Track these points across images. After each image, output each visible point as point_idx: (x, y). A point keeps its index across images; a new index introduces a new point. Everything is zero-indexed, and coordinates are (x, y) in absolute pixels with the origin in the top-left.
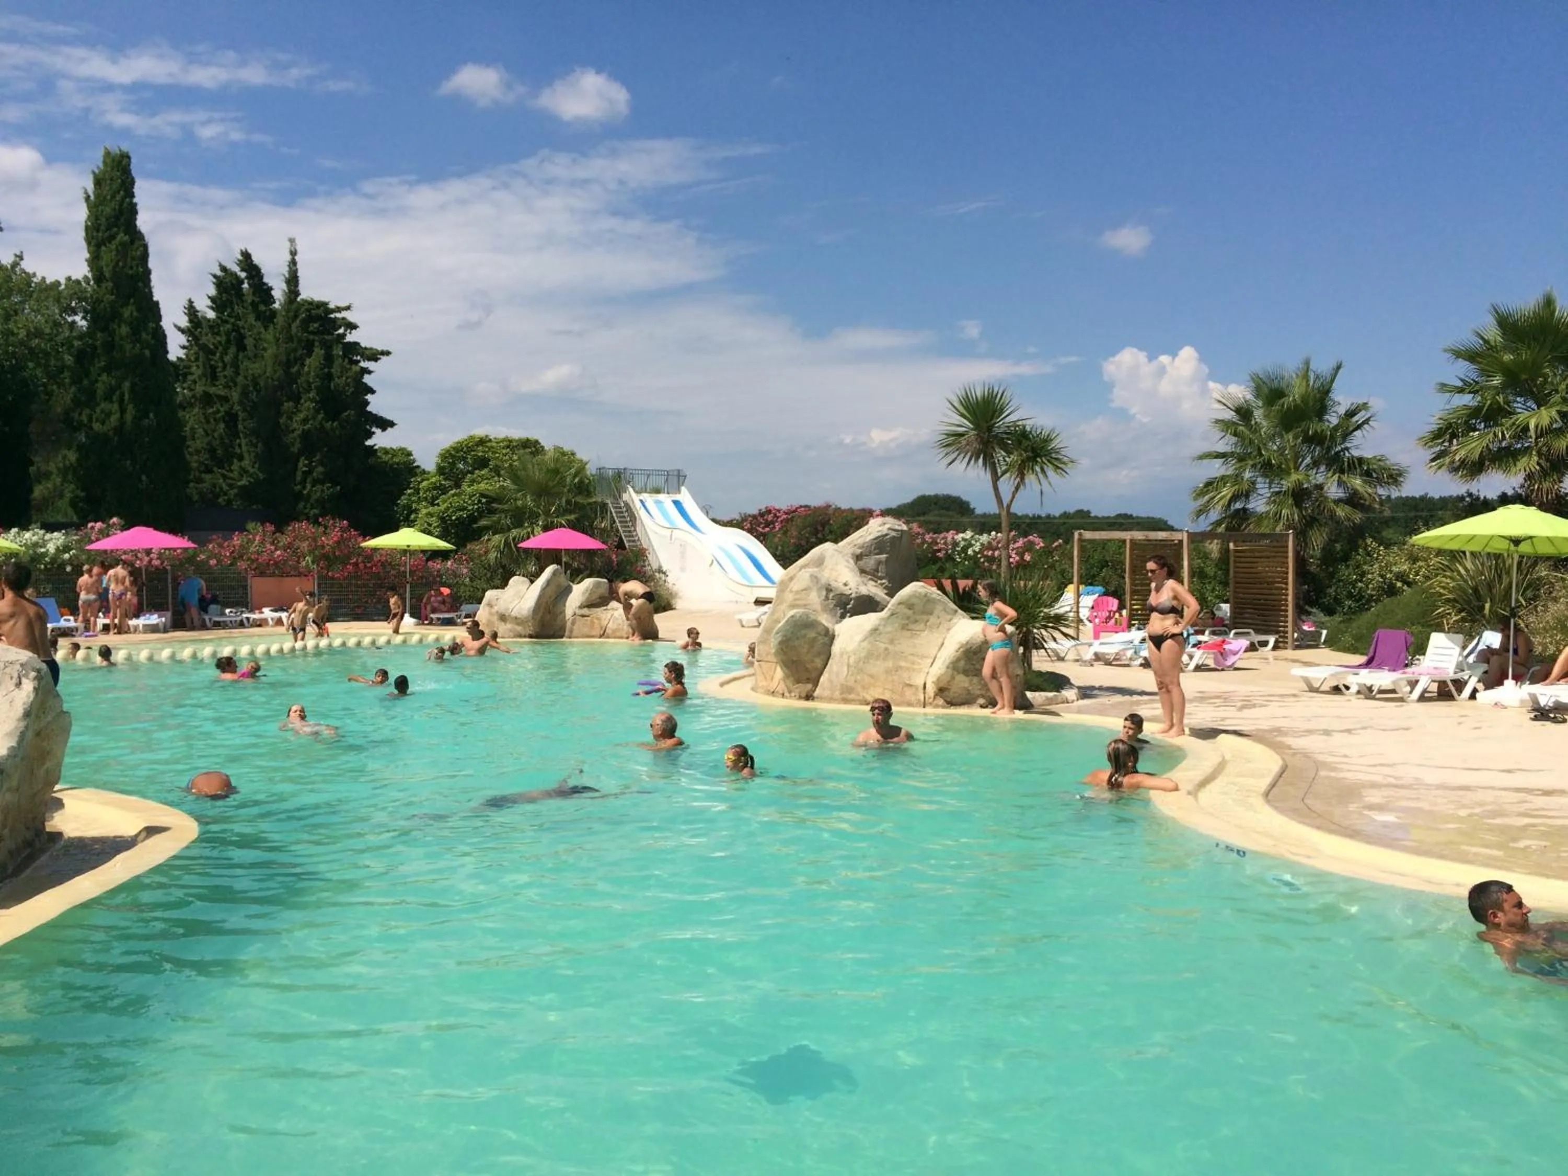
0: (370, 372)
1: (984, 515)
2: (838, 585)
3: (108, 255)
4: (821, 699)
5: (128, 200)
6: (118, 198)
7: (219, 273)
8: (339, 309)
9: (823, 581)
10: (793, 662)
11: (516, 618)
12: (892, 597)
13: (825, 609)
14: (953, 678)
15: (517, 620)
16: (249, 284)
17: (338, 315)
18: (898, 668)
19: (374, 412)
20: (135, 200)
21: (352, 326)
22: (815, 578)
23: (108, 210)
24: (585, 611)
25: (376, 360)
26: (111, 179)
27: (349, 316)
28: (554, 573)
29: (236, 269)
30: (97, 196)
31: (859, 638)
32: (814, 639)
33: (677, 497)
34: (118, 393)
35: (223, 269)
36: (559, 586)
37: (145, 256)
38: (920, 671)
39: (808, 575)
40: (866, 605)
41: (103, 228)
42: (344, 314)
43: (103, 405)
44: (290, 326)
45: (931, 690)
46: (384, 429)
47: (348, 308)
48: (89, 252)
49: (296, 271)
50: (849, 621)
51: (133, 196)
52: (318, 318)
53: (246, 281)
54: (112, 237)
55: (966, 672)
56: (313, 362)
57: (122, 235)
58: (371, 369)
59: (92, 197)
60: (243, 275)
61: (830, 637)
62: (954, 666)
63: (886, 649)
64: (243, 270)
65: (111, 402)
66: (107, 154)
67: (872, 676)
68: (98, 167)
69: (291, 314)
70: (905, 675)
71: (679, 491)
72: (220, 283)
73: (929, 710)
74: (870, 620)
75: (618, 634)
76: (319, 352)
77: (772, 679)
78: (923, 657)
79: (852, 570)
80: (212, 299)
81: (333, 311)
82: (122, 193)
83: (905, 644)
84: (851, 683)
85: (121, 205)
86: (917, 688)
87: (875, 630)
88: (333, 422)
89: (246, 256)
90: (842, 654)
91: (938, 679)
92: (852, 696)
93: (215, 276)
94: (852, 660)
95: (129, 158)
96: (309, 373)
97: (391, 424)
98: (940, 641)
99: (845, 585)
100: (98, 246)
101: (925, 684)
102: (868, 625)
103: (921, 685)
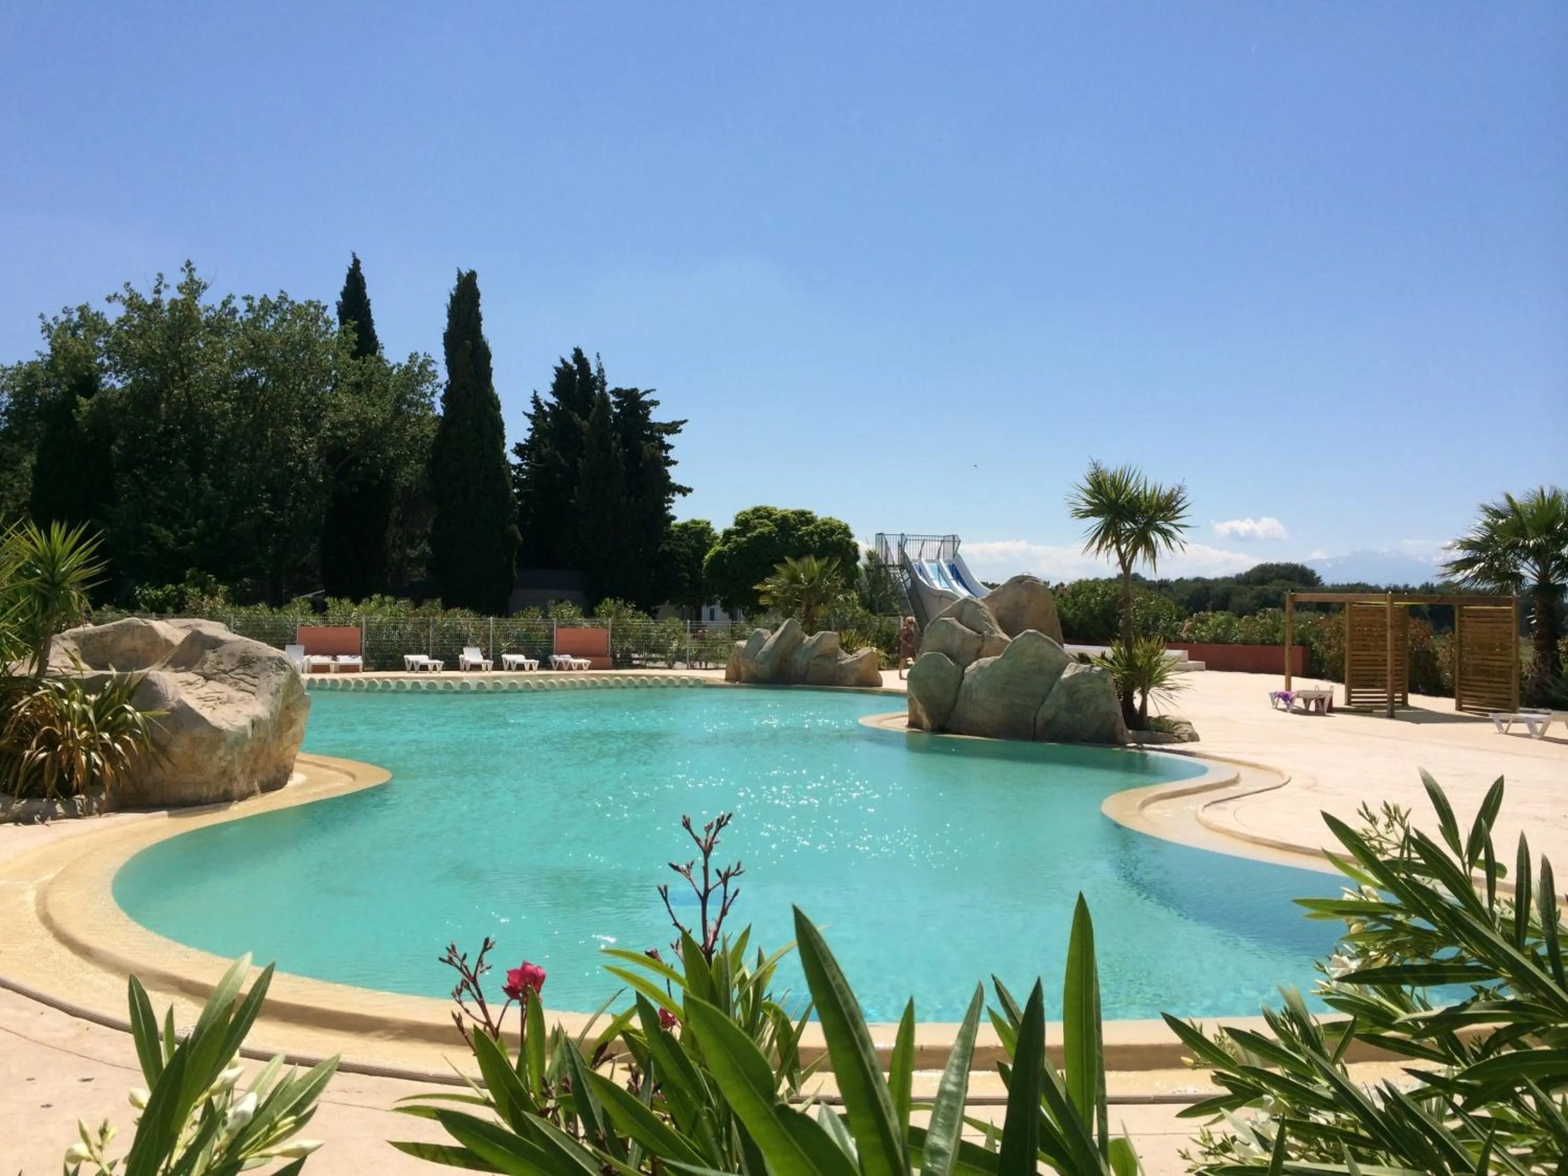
9: (958, 628)
10: (927, 698)
14: (1057, 714)
16: (580, 375)
18: (1013, 705)
22: (951, 626)
24: (817, 661)
31: (980, 678)
32: (944, 679)
36: (795, 637)
38: (1032, 708)
45: (1040, 725)
50: (975, 664)
53: (578, 373)
55: (1067, 710)
61: (960, 677)
62: (1056, 703)
63: (1003, 688)
67: (990, 712)
70: (1019, 711)
74: (990, 662)
78: (1035, 696)
83: (1019, 684)
84: (973, 718)
86: (1028, 722)
87: (994, 672)
90: (966, 692)
91: (1045, 715)
92: (974, 729)
94: (974, 697)
98: (1051, 682)
101: (1035, 719)
102: (987, 665)
103: (1032, 721)
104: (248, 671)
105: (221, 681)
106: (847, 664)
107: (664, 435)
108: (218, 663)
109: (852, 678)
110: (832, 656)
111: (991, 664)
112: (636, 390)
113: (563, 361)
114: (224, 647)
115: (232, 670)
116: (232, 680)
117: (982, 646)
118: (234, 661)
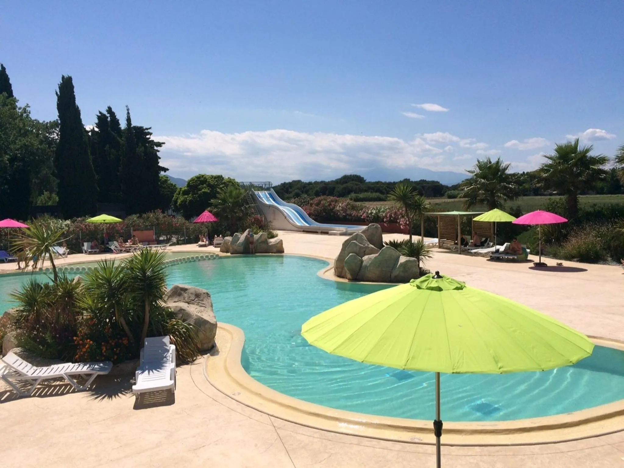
0: (159, 151)
3: (68, 114)
4: (359, 280)
5: (72, 94)
6: (69, 93)
7: (99, 115)
8: (147, 129)
10: (350, 269)
12: (380, 250)
13: (359, 253)
14: (399, 273)
16: (110, 118)
17: (146, 131)
18: (382, 271)
19: (161, 166)
20: (75, 94)
21: (151, 135)
23: (66, 97)
25: (161, 146)
26: (66, 87)
29: (106, 113)
31: (370, 262)
32: (356, 262)
33: (269, 192)
38: (389, 271)
41: (64, 104)
42: (149, 131)
46: (165, 171)
47: (150, 128)
49: (129, 116)
50: (366, 257)
54: (68, 108)
55: (403, 272)
59: (59, 93)
60: (108, 115)
61: (362, 262)
62: (399, 270)
63: (379, 265)
64: (108, 113)
66: (63, 77)
68: (60, 82)
70: (384, 273)
71: (270, 190)
72: (99, 118)
75: (271, 251)
77: (341, 273)
78: (390, 267)
80: (96, 124)
81: (144, 129)
82: (70, 91)
83: (385, 264)
84: (368, 275)
85: (70, 96)
89: (110, 108)
90: (365, 267)
91: (395, 274)
92: (369, 279)
94: (369, 268)
95: (72, 78)
97: (168, 170)
98: (395, 263)
99: (364, 245)
101: (390, 275)
102: (373, 258)
103: (389, 275)
104: (199, 299)
105: (193, 304)
106: (272, 245)
107: (155, 146)
108: (189, 297)
109: (275, 250)
110: (266, 242)
111: (375, 258)
112: (142, 127)
113: (100, 113)
114: (188, 291)
115: (194, 299)
116: (196, 303)
117: (366, 250)
118: (194, 296)
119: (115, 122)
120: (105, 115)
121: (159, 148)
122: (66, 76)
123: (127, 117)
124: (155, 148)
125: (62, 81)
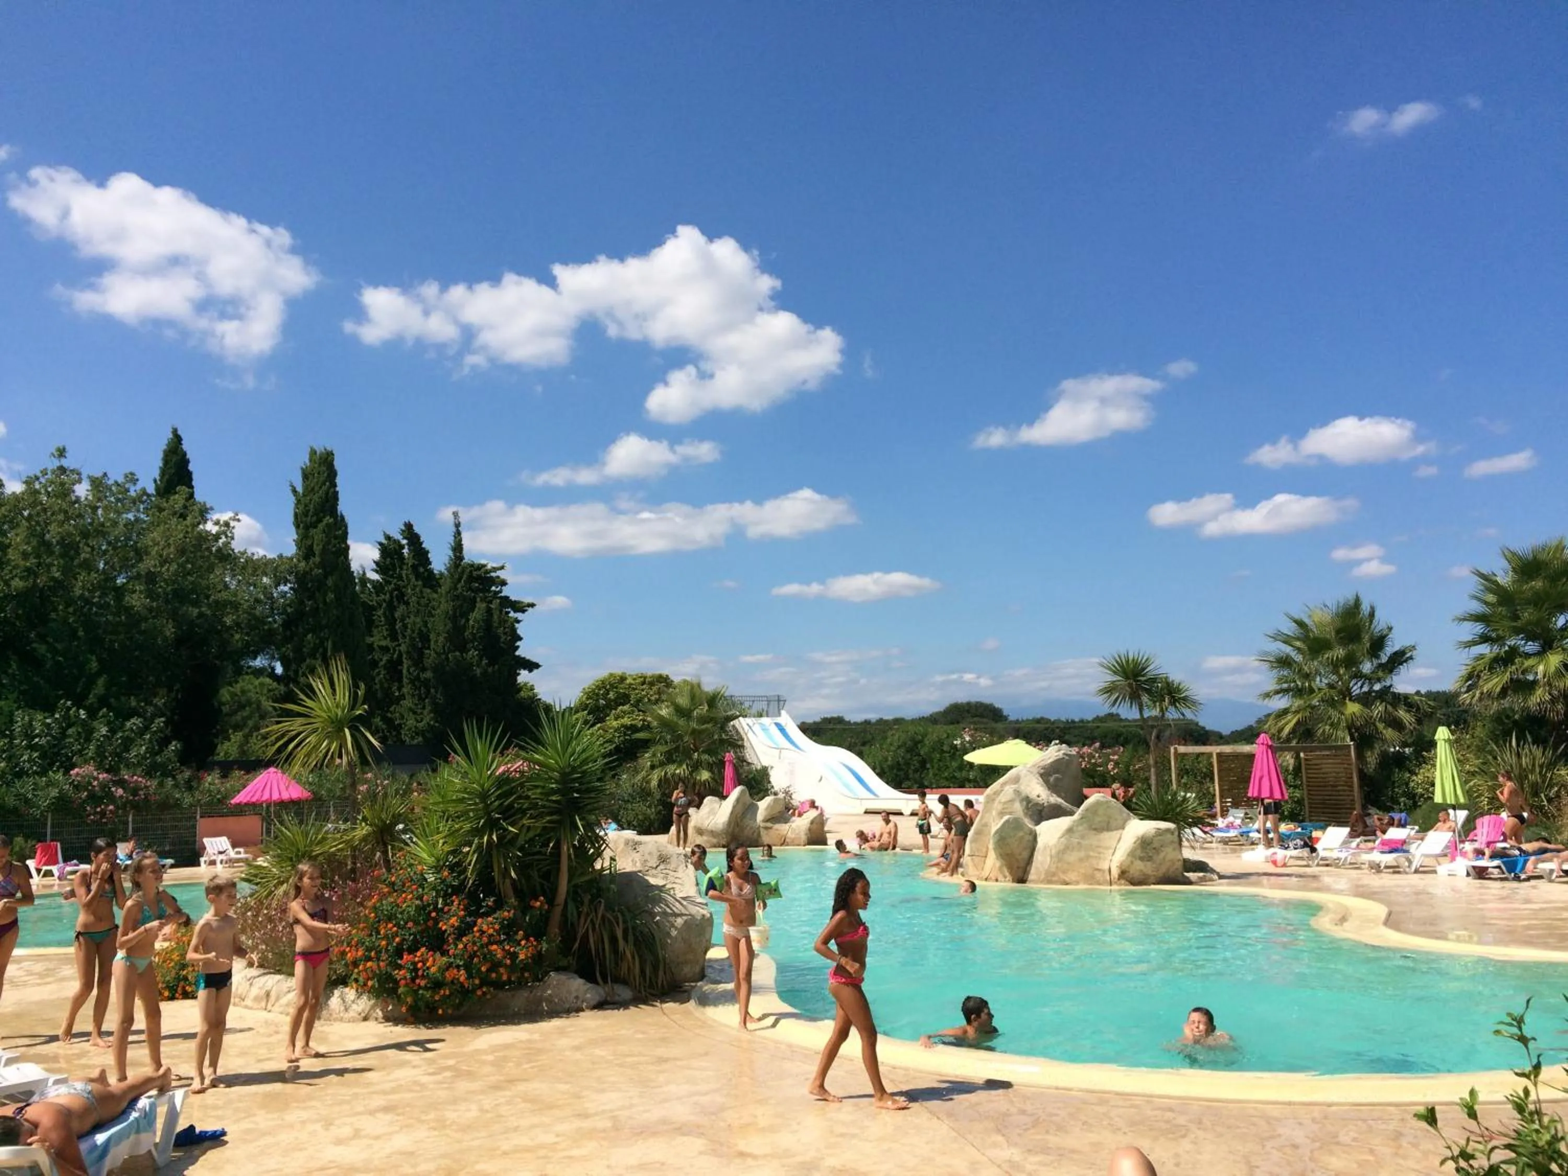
0: (518, 622)
1: (1017, 722)
2: (1033, 795)
3: (317, 534)
4: (1033, 881)
5: (332, 490)
6: (324, 488)
7: (384, 541)
8: (495, 569)
9: (1023, 795)
10: (1008, 855)
11: (712, 831)
12: (1079, 807)
13: (1026, 814)
14: (1132, 862)
15: (712, 833)
16: (409, 549)
17: (493, 574)
18: (1088, 857)
19: (523, 656)
20: (337, 489)
21: (504, 583)
22: (1017, 792)
23: (316, 498)
24: (769, 825)
25: (523, 611)
26: (319, 473)
27: (502, 574)
28: (742, 792)
29: (398, 536)
30: (305, 488)
31: (1059, 834)
32: (1022, 837)
33: (778, 720)
34: (321, 650)
35: (388, 538)
36: (745, 804)
37: (345, 535)
38: (1105, 859)
39: (1011, 791)
40: (1056, 812)
41: (311, 513)
42: (499, 573)
43: (308, 661)
44: (456, 586)
45: (1115, 872)
46: (530, 671)
47: (502, 568)
48: (297, 533)
49: (461, 540)
50: (1045, 824)
51: (335, 486)
52: (479, 579)
53: (406, 547)
54: (320, 521)
55: (1141, 859)
56: (476, 615)
57: (328, 518)
58: (520, 618)
59: (300, 489)
60: (404, 542)
61: (1034, 837)
62: (1132, 854)
63: (1079, 843)
64: (405, 538)
65: (315, 659)
66: (313, 452)
67: (1069, 863)
68: (305, 464)
69: (457, 576)
70: (1094, 862)
71: (779, 715)
72: (384, 550)
73: (1115, 887)
74: (1064, 822)
75: (796, 842)
76: (481, 606)
77: (983, 869)
78: (1108, 848)
79: (1042, 786)
80: (376, 563)
81: (491, 571)
82: (328, 484)
83: (1094, 839)
84: (1053, 870)
85: (327, 493)
86: (1103, 871)
87: (1070, 830)
88: (494, 666)
89: (409, 526)
90: (1045, 848)
91: (1121, 864)
92: (1055, 879)
93: (381, 544)
94: (1053, 852)
95: (333, 454)
96: (473, 627)
97: (537, 666)
98: (1118, 836)
99: (1038, 796)
100: (307, 528)
101: (1110, 868)
102: (1064, 825)
103: (1107, 869)
104: (668, 866)
105: (655, 876)
107: (511, 610)
108: (645, 862)
110: (782, 819)
112: (485, 565)
113: (386, 536)
114: (641, 847)
115: (657, 866)
116: (662, 875)
117: (1043, 809)
118: (655, 860)
119: (421, 555)
120: (397, 542)
121: (519, 616)
122: (319, 449)
123: (455, 542)
124: (512, 614)
125: (310, 461)
